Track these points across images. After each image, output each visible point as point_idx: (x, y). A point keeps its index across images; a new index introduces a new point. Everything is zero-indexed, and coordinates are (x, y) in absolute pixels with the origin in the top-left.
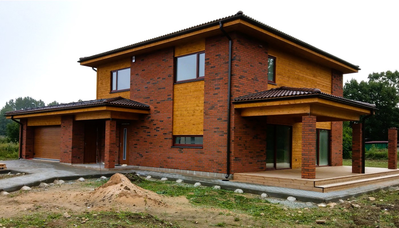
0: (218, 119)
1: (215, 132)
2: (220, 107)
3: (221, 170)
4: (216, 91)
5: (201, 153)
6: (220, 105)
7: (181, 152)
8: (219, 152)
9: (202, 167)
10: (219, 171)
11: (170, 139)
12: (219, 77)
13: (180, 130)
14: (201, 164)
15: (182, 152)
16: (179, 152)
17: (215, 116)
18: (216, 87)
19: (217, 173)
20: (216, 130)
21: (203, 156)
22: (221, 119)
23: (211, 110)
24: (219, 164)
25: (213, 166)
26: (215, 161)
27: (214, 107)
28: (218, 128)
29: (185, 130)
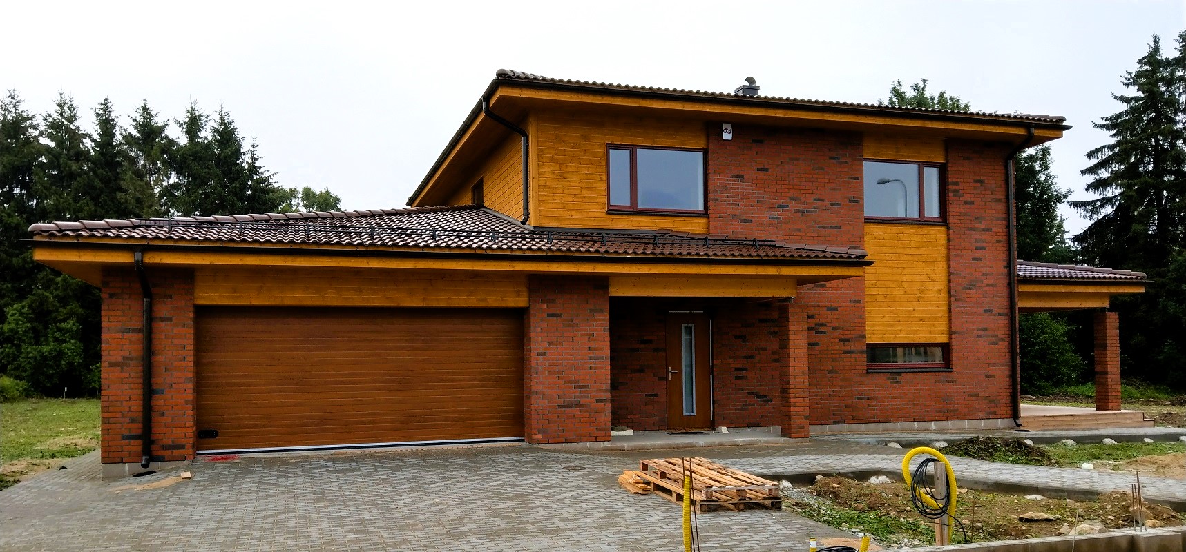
0: (985, 311)
1: (980, 336)
2: (988, 285)
3: (995, 413)
4: (979, 254)
5: (948, 382)
6: (990, 283)
7: (897, 382)
8: (990, 377)
9: (954, 411)
10: (992, 415)
11: (862, 352)
12: (982, 226)
13: (884, 332)
14: (950, 404)
15: (900, 382)
16: (889, 382)
17: (979, 303)
18: (979, 244)
19: (986, 420)
20: (981, 333)
21: (953, 388)
22: (992, 311)
23: (967, 292)
24: (991, 401)
25: (977, 406)
26: (980, 395)
27: (974, 285)
28: (985, 329)
29: (899, 332)
